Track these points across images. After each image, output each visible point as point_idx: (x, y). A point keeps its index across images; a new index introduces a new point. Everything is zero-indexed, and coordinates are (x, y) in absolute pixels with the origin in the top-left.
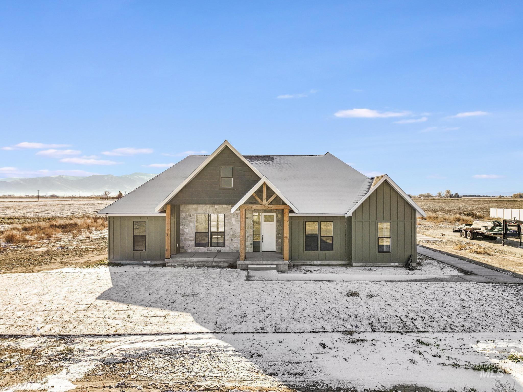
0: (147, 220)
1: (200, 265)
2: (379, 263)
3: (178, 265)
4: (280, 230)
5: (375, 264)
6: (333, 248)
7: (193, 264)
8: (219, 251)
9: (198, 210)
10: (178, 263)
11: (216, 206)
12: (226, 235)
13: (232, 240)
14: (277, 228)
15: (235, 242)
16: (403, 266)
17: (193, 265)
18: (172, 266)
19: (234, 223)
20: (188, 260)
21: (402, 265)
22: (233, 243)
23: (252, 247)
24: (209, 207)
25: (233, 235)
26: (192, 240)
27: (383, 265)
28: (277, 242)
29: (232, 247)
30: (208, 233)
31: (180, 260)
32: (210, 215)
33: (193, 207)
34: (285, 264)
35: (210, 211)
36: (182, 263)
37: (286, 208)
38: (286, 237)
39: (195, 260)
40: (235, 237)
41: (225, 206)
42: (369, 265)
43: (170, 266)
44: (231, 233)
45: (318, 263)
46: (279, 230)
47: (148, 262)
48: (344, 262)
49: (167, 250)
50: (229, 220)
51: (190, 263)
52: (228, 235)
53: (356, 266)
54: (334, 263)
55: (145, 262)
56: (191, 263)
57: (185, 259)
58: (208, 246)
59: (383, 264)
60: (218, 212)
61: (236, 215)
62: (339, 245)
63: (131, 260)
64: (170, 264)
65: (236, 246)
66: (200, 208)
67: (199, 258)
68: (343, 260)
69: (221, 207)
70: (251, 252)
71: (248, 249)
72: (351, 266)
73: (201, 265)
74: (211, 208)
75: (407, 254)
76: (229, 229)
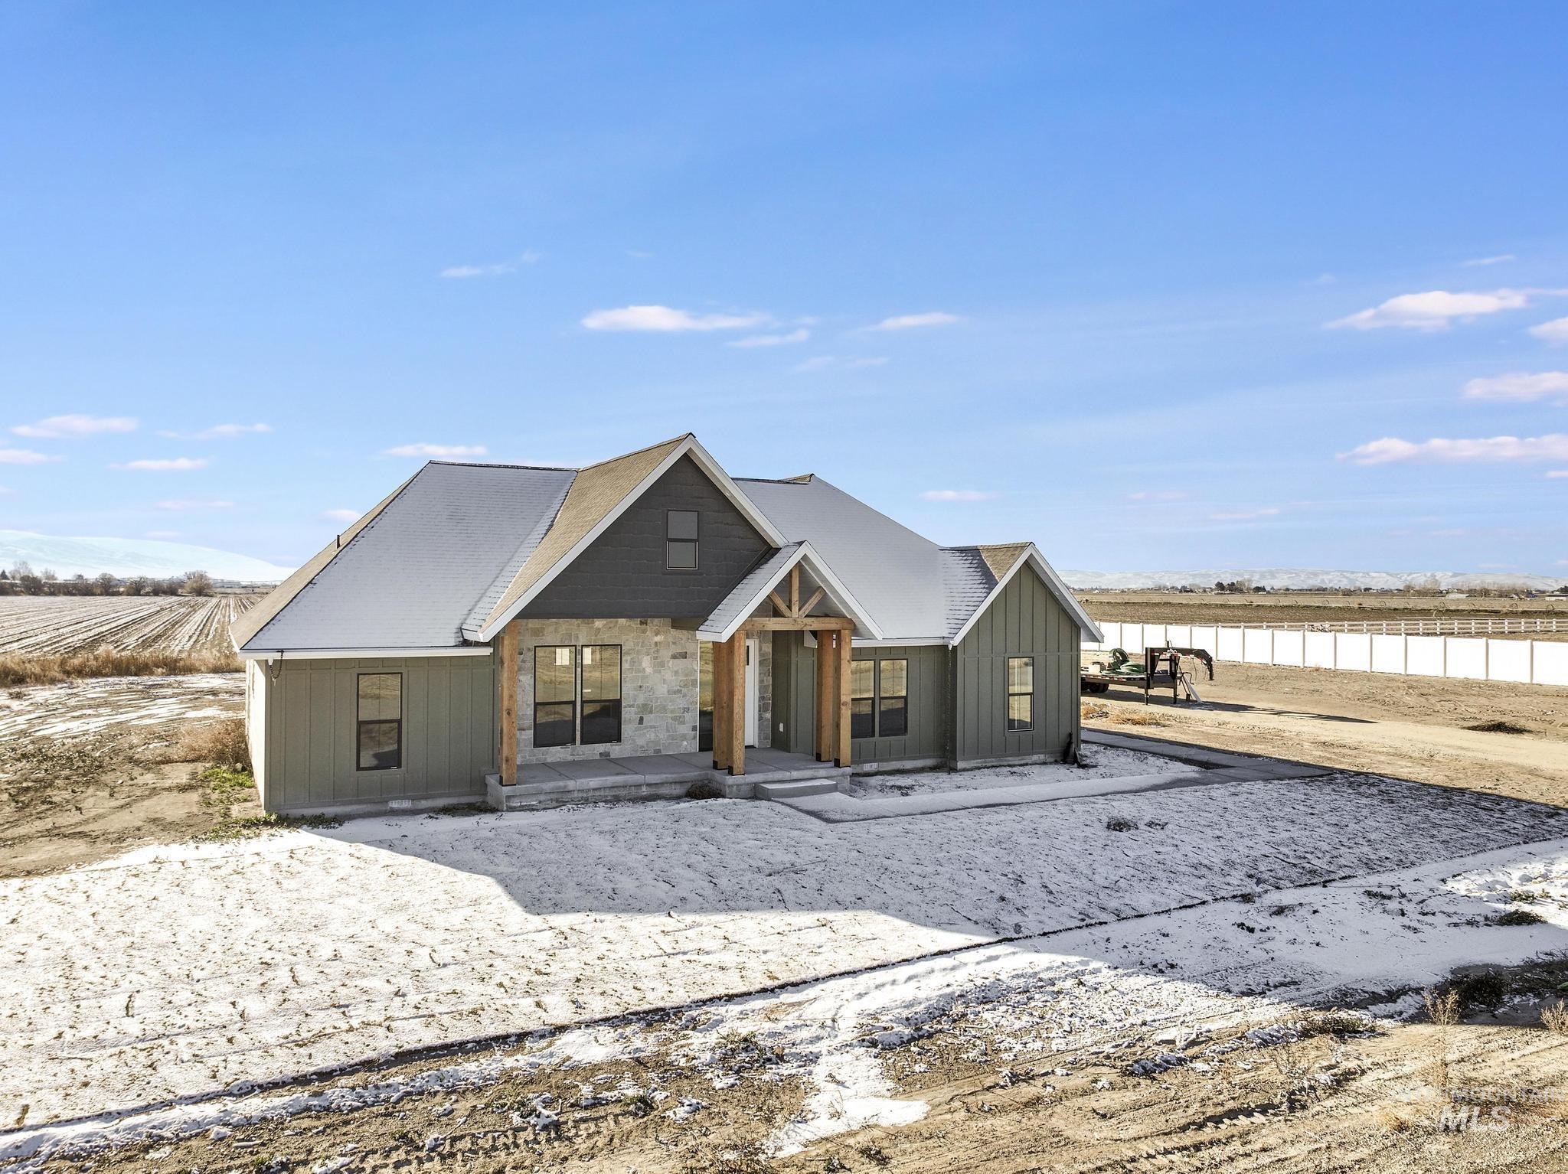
0: (404, 670)
1: (607, 796)
2: (1010, 758)
3: (540, 802)
4: (768, 686)
5: (1002, 761)
6: (906, 727)
7: (585, 795)
8: (605, 755)
9: (543, 635)
10: (542, 798)
11: (599, 623)
12: (625, 707)
13: (641, 720)
14: (761, 681)
15: (651, 727)
16: (1056, 762)
17: (586, 800)
18: (521, 806)
19: (648, 670)
20: (571, 784)
21: (1052, 760)
22: (646, 727)
23: (695, 738)
24: (579, 626)
25: (645, 705)
26: (525, 726)
27: (1017, 763)
28: (760, 719)
29: (641, 742)
30: (574, 703)
31: (548, 786)
32: (579, 648)
33: (530, 625)
34: (843, 775)
35: (580, 636)
36: (554, 796)
37: (846, 625)
38: (845, 704)
39: (594, 782)
40: (651, 712)
41: (622, 621)
42: (989, 765)
43: (515, 807)
44: (641, 701)
45: (873, 769)
46: (766, 687)
47: (406, 804)
48: (929, 762)
49: (507, 761)
50: (633, 662)
51: (576, 794)
52: (630, 706)
53: (965, 770)
54: (909, 764)
55: (395, 805)
56: (580, 795)
57: (561, 784)
58: (573, 742)
59: (1017, 758)
60: (603, 639)
61: (653, 646)
62: (921, 718)
63: (350, 803)
64: (516, 803)
65: (653, 736)
66: (552, 628)
67: (600, 776)
68: (929, 757)
69: (612, 625)
70: (693, 751)
71: (685, 743)
72: (953, 770)
73: (609, 798)
74: (584, 628)
75: (1064, 731)
76: (635, 690)
